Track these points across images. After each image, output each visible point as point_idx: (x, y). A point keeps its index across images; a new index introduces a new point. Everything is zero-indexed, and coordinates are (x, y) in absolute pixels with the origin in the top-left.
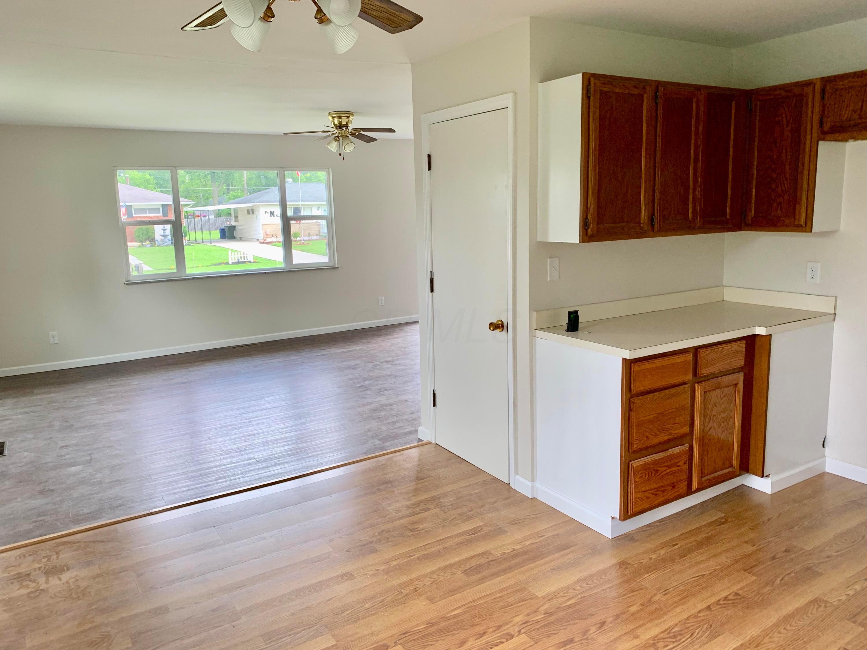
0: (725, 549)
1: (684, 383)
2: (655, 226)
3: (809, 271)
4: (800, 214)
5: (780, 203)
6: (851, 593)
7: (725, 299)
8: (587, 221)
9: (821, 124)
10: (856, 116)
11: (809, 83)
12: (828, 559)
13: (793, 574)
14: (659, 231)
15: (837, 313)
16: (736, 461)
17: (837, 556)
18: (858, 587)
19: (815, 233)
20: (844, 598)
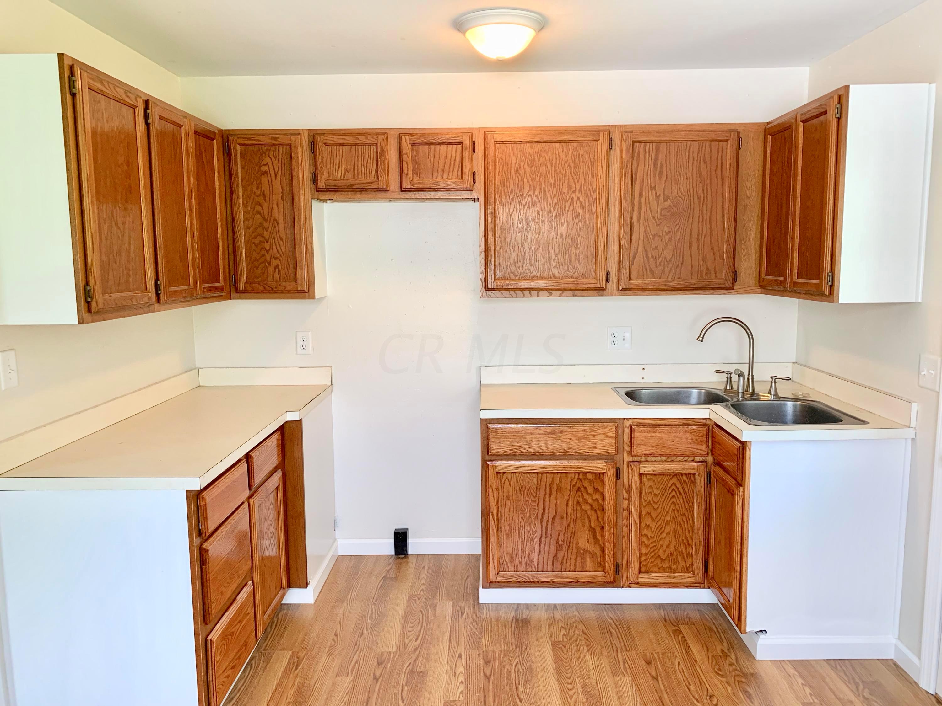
0: (325, 696)
1: (243, 503)
2: (161, 295)
3: (300, 343)
4: (302, 279)
5: (277, 266)
6: (462, 678)
7: (201, 384)
8: (88, 288)
9: (315, 180)
10: (349, 175)
11: (295, 133)
12: (417, 652)
13: (406, 688)
14: (167, 302)
15: (333, 383)
16: (284, 580)
17: (421, 644)
18: (461, 669)
19: (317, 299)
20: (462, 688)
